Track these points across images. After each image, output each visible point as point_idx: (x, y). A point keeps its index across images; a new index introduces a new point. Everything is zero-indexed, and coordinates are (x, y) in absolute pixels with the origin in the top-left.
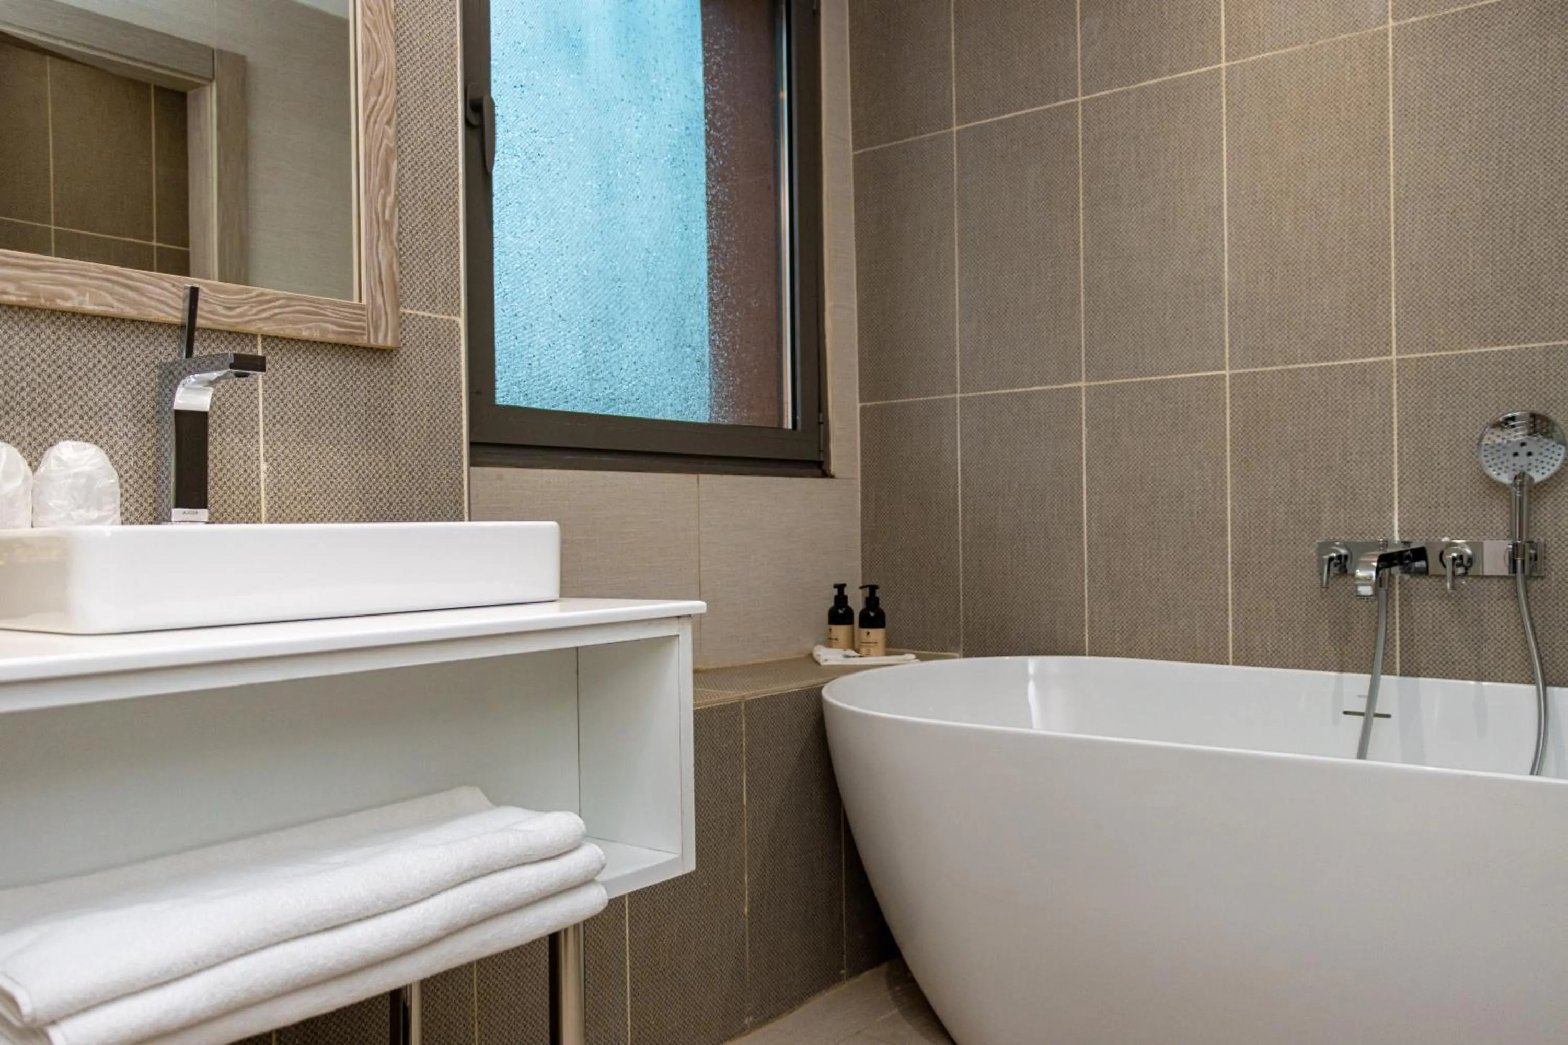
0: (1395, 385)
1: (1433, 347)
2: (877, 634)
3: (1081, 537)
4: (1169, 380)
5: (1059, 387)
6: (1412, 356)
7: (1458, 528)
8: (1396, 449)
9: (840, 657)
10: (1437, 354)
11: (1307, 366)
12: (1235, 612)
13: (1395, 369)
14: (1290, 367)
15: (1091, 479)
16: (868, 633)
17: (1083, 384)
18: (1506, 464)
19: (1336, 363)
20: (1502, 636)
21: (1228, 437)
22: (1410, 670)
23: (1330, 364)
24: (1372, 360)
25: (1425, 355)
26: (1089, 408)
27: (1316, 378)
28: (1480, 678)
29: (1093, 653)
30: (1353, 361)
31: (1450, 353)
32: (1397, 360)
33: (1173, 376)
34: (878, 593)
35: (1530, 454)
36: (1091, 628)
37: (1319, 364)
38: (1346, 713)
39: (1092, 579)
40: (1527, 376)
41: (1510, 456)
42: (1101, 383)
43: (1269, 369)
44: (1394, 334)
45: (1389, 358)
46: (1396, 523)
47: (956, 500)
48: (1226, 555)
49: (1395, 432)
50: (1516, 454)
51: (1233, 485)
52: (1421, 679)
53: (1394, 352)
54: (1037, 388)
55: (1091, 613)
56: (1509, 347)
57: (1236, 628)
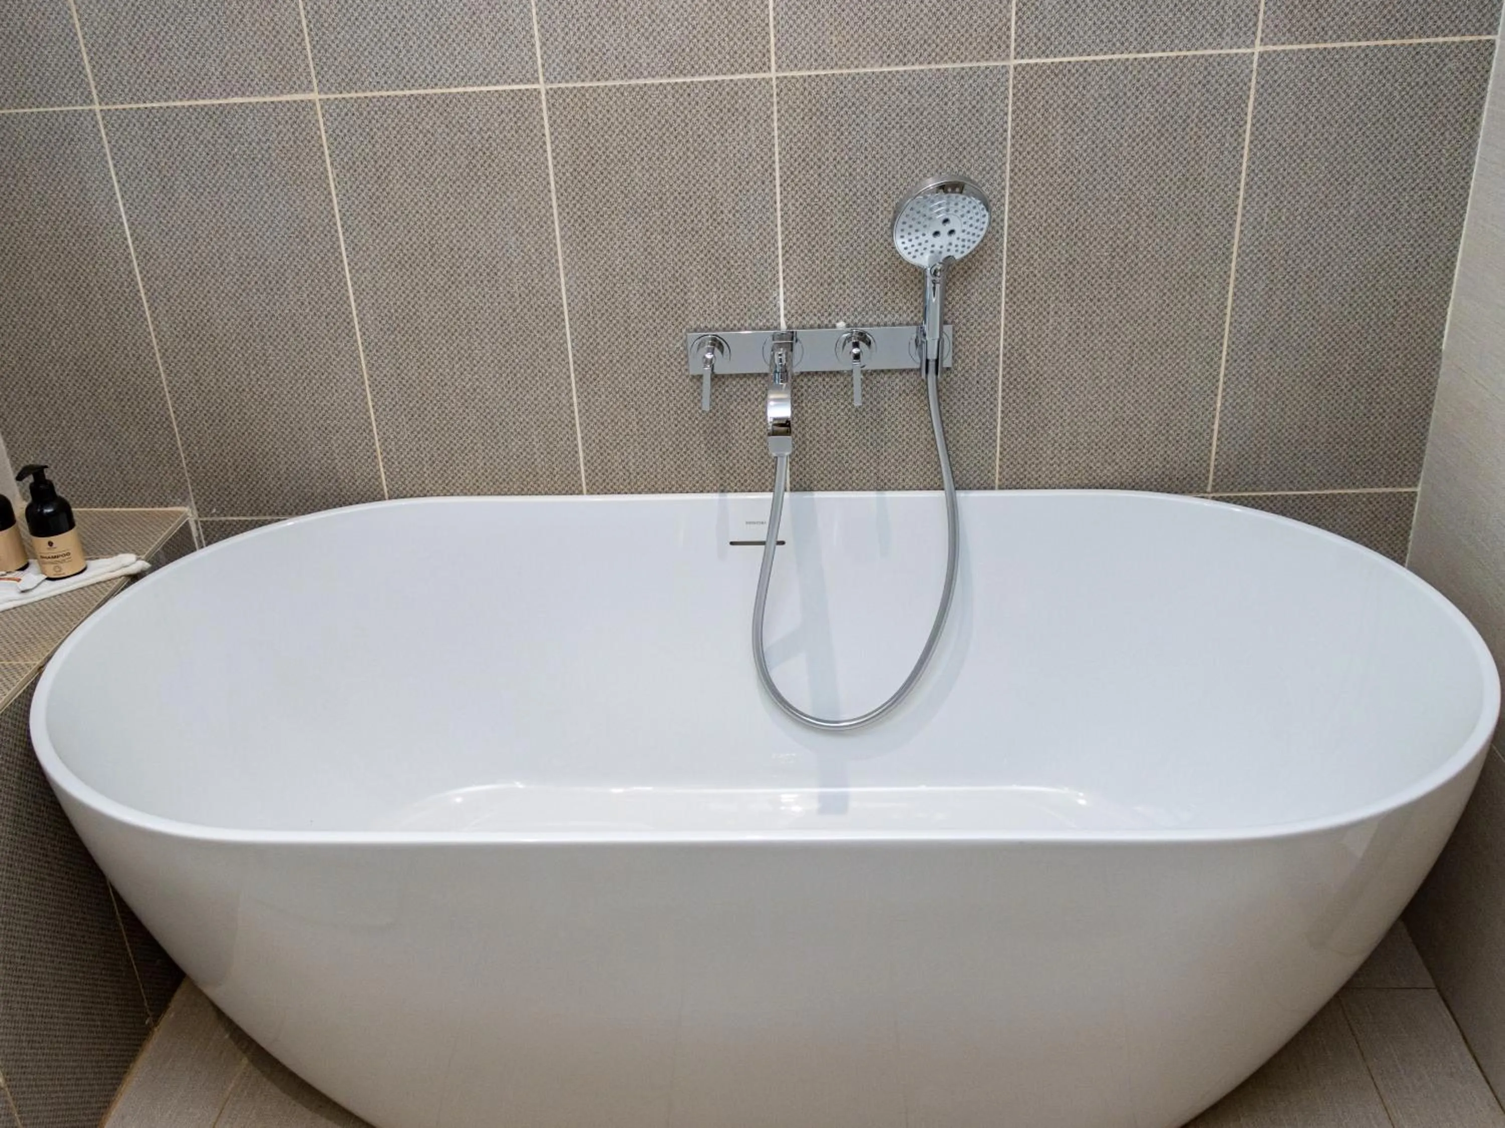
0: (775, 116)
1: (822, 60)
2: (65, 541)
3: (351, 334)
4: (454, 96)
5: (275, 99)
6: (796, 73)
7: (856, 310)
8: (778, 205)
9: (15, 594)
10: (829, 72)
11: (657, 81)
12: (585, 426)
13: (775, 91)
14: (633, 82)
15: (353, 248)
16: (50, 544)
17: (315, 96)
18: (924, 246)
19: (696, 79)
20: (904, 436)
21: (553, 186)
22: (800, 485)
23: (688, 80)
24: (744, 76)
25: (813, 73)
26: (333, 136)
27: (670, 101)
28: (881, 487)
29: (395, 495)
30: (720, 78)
31: (845, 71)
32: (777, 78)
33: (461, 90)
34: (48, 475)
35: (952, 232)
36: (388, 462)
37: (673, 80)
38: (732, 543)
39: (378, 393)
40: (937, 109)
41: (929, 236)
42: (346, 95)
43: (602, 84)
44: (773, 40)
45: (766, 75)
46: (782, 304)
47: (133, 282)
48: (564, 352)
49: (778, 182)
50: (936, 234)
51: (566, 256)
52: (817, 495)
53: (774, 67)
54: (238, 100)
55: (384, 440)
56: (917, 67)
57: (587, 448)
